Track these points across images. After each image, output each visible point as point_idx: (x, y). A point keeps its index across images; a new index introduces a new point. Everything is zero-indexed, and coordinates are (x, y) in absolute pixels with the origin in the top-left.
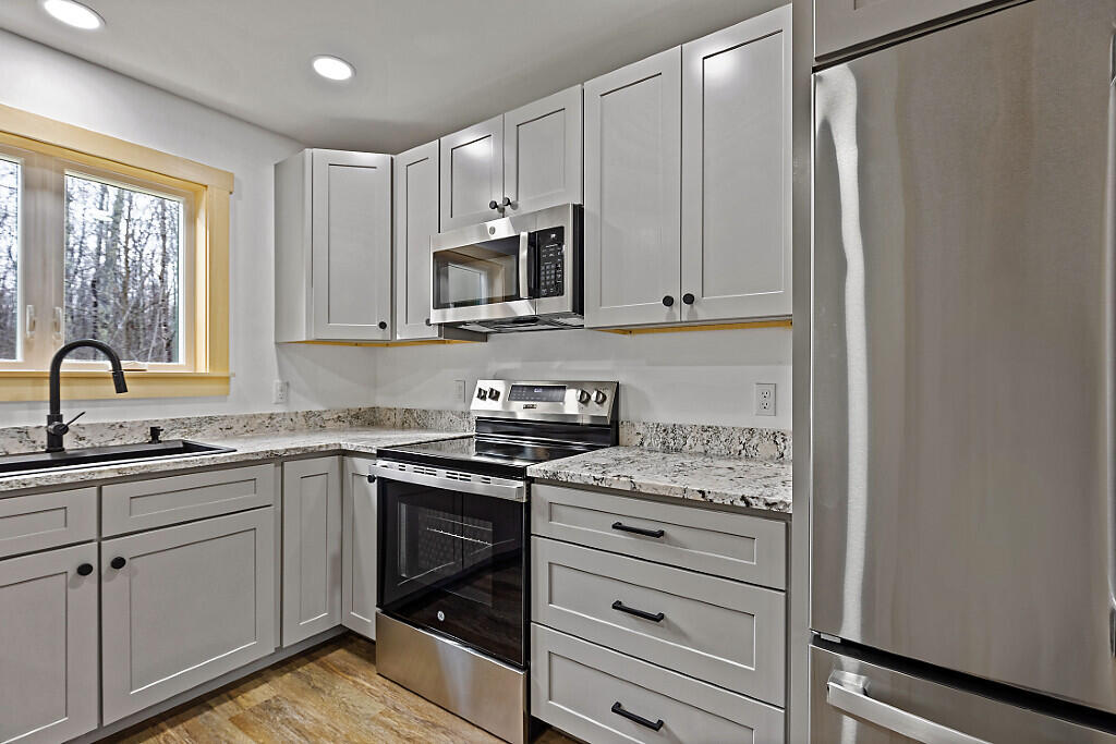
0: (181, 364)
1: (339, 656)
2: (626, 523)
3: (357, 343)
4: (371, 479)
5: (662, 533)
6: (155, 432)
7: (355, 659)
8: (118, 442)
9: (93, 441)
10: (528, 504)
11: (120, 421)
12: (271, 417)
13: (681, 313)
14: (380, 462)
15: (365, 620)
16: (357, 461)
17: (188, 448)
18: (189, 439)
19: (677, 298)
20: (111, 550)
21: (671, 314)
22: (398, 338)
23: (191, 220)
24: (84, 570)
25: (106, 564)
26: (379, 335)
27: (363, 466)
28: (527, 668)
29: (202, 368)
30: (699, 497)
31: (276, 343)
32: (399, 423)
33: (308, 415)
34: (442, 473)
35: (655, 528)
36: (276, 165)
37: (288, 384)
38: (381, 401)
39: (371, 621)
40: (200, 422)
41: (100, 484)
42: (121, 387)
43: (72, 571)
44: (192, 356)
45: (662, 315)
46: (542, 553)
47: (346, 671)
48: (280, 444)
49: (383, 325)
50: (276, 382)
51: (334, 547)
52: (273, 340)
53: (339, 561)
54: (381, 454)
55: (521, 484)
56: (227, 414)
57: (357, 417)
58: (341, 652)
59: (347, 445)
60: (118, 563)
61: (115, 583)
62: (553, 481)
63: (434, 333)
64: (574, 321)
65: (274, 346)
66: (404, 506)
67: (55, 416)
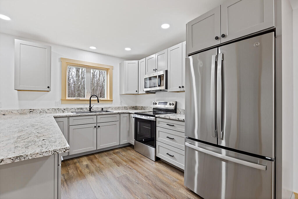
0: (105, 99)
1: (129, 148)
2: (169, 124)
3: (133, 94)
4: (134, 118)
5: (173, 125)
6: (102, 109)
7: (131, 148)
9: (95, 110)
10: (156, 121)
11: (98, 107)
12: (119, 107)
13: (182, 89)
14: (135, 115)
15: (133, 142)
16: (132, 114)
17: (107, 111)
18: (107, 110)
19: (181, 87)
20: (98, 125)
21: (181, 89)
22: (139, 93)
23: (107, 74)
24: (95, 127)
25: (97, 127)
26: (136, 93)
27: (132, 115)
28: (155, 148)
29: (109, 99)
30: (178, 119)
31: (120, 95)
32: (140, 109)
33: (125, 107)
34: (148, 117)
35: (172, 125)
36: (120, 64)
37: (122, 102)
38: (138, 105)
39: (134, 142)
40: (108, 108)
41: (97, 115)
42: (98, 102)
43: (94, 127)
44: (107, 97)
45: (179, 90)
46: (158, 129)
47: (130, 150)
48: (120, 111)
49: (137, 91)
50: (120, 101)
51: (128, 129)
52: (119, 94)
53: (129, 132)
54: (135, 113)
55: (154, 118)
56: (112, 106)
57: (133, 108)
58: (129, 147)
59: (130, 112)
60: (99, 127)
61: (99, 129)
62: (159, 117)
63: (145, 93)
64: (166, 90)
65: (119, 95)
66: (138, 122)
67: (90, 106)
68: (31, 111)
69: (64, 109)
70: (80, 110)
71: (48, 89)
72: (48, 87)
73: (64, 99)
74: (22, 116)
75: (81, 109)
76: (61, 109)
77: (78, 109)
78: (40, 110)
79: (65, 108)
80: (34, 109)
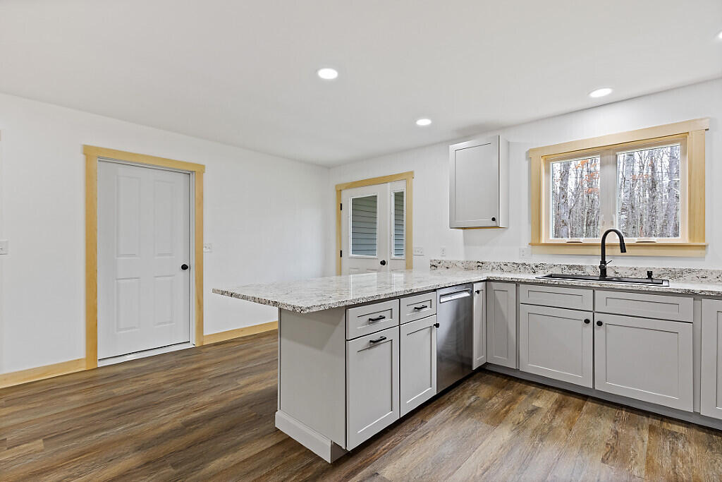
6: (650, 273)
8: (633, 277)
11: (635, 267)
20: (598, 317)
24: (588, 321)
25: (592, 321)
41: (594, 289)
42: (623, 250)
43: (582, 320)
56: (703, 268)
60: (600, 324)
61: (599, 331)
67: (603, 262)
68: (479, 264)
69: (537, 266)
70: (576, 271)
71: (494, 224)
72: (494, 219)
73: (537, 242)
74: (468, 272)
75: (580, 268)
76: (529, 265)
77: (570, 267)
78: (493, 264)
79: (538, 263)
80: (483, 261)
